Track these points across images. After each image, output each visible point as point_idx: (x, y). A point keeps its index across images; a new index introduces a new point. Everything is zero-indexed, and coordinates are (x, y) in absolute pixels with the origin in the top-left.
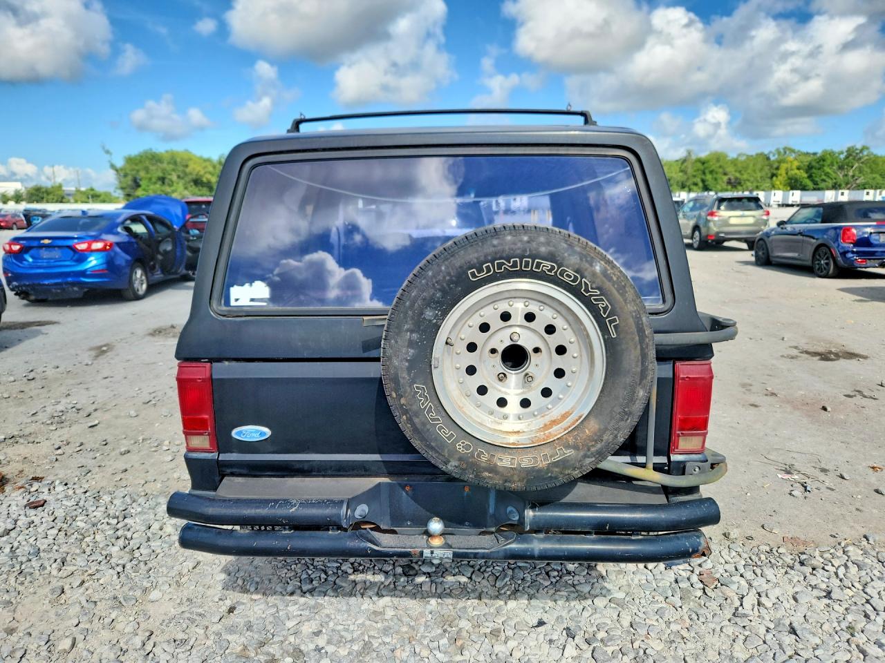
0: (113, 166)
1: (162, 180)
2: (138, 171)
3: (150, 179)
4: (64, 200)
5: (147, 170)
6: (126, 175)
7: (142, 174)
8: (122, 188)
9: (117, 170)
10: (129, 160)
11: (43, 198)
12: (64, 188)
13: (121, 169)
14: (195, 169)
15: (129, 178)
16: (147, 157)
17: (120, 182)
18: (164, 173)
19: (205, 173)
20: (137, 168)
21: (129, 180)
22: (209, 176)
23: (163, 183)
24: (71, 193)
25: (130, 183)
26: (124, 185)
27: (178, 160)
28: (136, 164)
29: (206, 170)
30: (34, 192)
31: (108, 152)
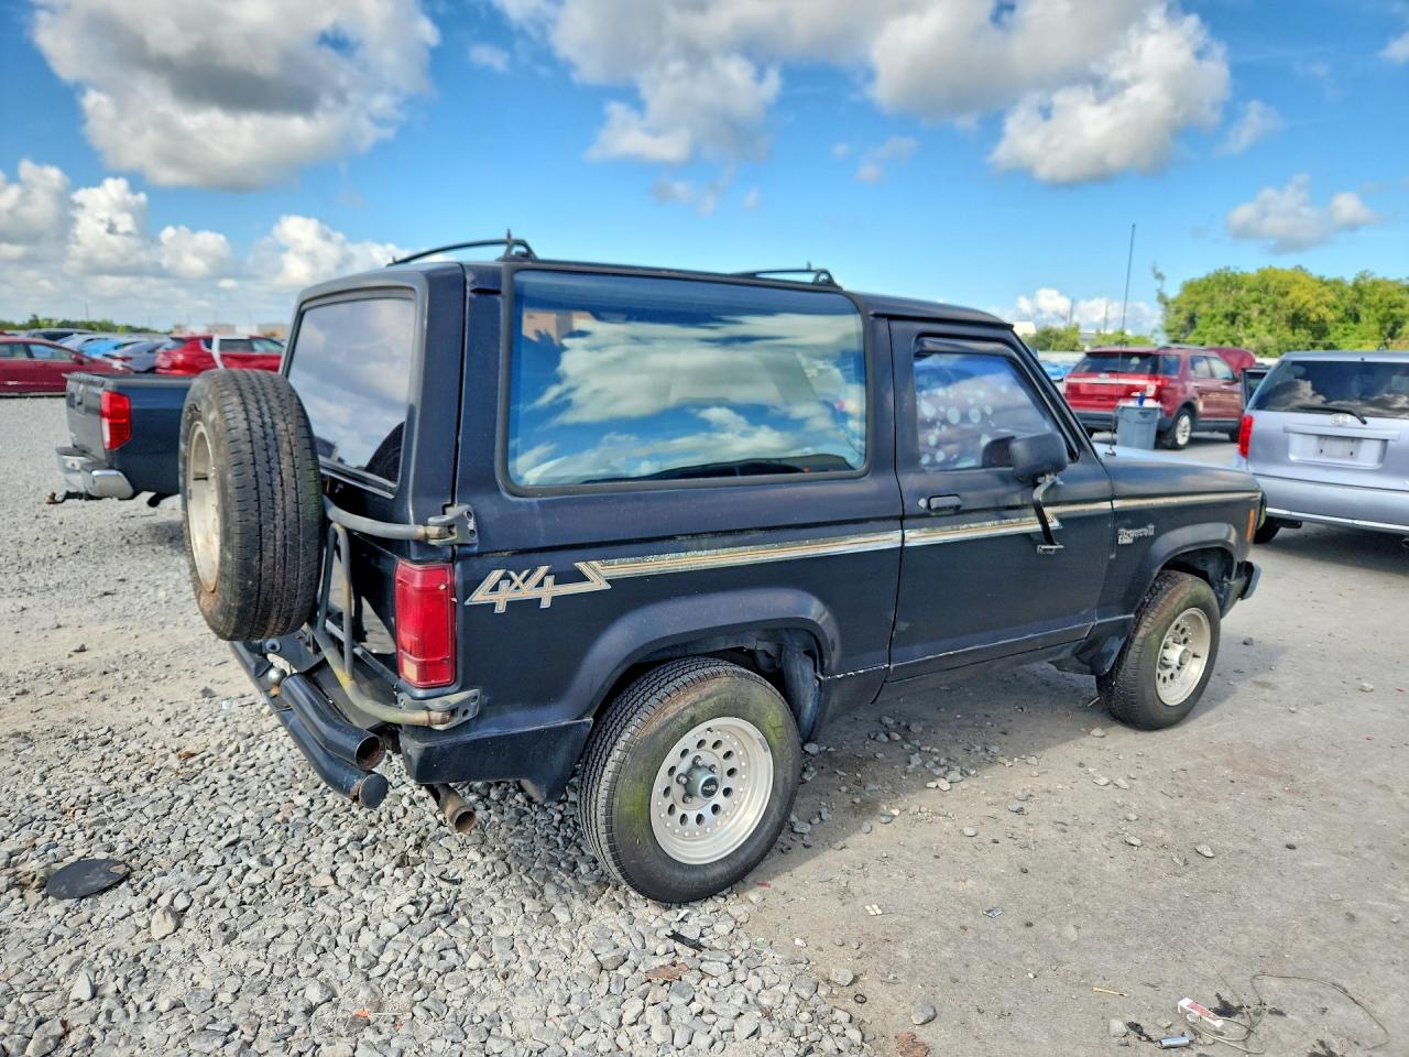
0: (1162, 298)
1: (1232, 318)
2: (1198, 304)
3: (1214, 316)
4: (1077, 348)
5: (1211, 301)
6: (1178, 311)
7: (1204, 308)
8: (1169, 331)
9: (1166, 304)
10: (1190, 287)
11: (1049, 345)
12: (1082, 331)
13: (1174, 302)
14: (1301, 297)
15: (1185, 314)
16: (1218, 282)
17: (1168, 321)
18: (1238, 308)
19: (1317, 305)
20: (1198, 299)
21: (1182, 320)
22: (1323, 310)
23: (1233, 323)
24: (1089, 337)
25: (1183, 322)
26: (1172, 327)
27: (1273, 284)
28: (1197, 293)
29: (1322, 299)
30: (1041, 337)
31: (1159, 276)
